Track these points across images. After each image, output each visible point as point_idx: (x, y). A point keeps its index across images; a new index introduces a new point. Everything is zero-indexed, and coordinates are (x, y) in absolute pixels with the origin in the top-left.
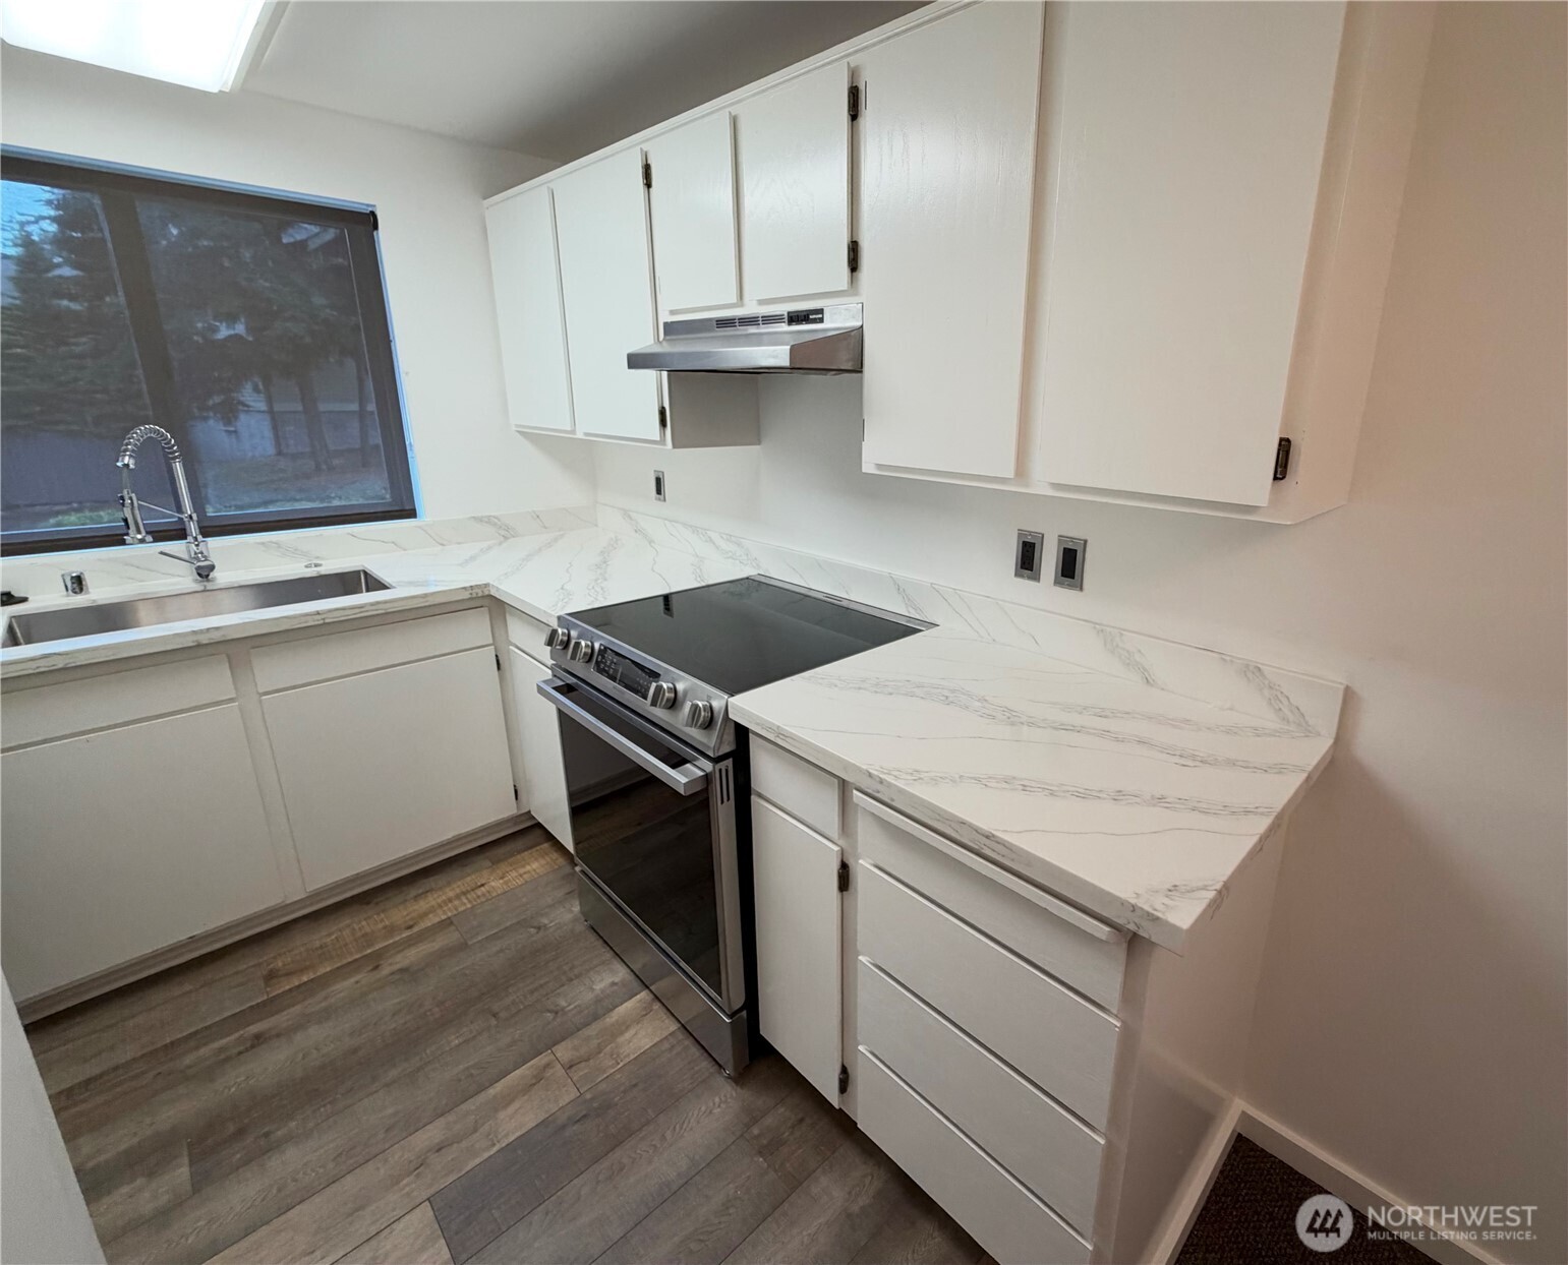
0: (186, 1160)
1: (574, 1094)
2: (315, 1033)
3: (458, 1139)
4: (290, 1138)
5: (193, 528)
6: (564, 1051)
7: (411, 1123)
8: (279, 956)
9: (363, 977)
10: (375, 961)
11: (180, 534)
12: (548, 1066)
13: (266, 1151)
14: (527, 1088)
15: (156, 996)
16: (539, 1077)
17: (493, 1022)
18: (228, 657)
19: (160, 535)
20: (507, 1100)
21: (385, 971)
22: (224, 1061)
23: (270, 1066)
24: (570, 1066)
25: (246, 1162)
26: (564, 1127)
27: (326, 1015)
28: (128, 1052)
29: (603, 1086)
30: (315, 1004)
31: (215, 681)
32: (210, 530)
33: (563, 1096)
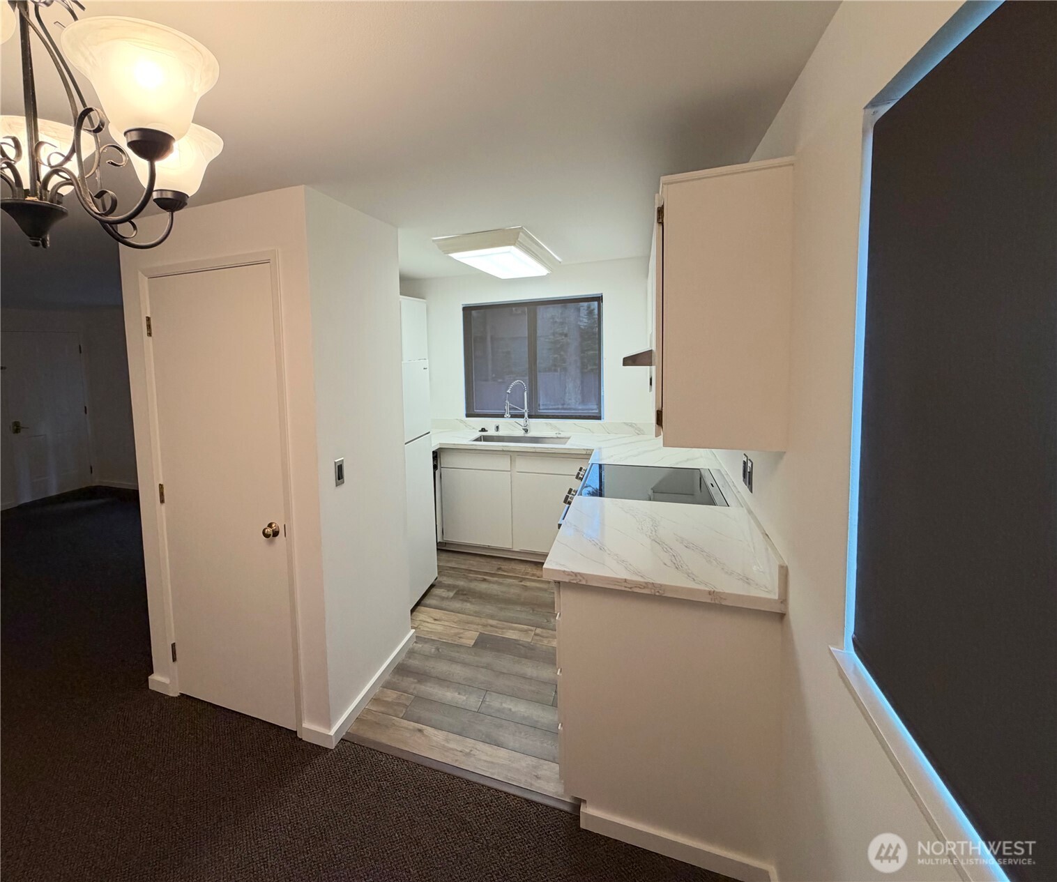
0: (454, 592)
1: (530, 641)
2: (495, 587)
3: (496, 627)
4: (470, 602)
5: (526, 415)
6: (539, 631)
7: (492, 617)
8: (505, 565)
9: (515, 582)
10: (522, 579)
11: (522, 416)
12: (531, 630)
13: (466, 601)
14: (521, 630)
15: (478, 559)
16: (526, 631)
17: (531, 612)
18: (511, 457)
19: (513, 416)
20: (515, 629)
21: (522, 583)
22: (476, 580)
23: (483, 587)
24: (536, 635)
25: (462, 600)
26: (519, 644)
27: (500, 584)
28: (463, 567)
29: (538, 645)
30: (501, 580)
31: (504, 463)
32: (530, 416)
33: (527, 639)
